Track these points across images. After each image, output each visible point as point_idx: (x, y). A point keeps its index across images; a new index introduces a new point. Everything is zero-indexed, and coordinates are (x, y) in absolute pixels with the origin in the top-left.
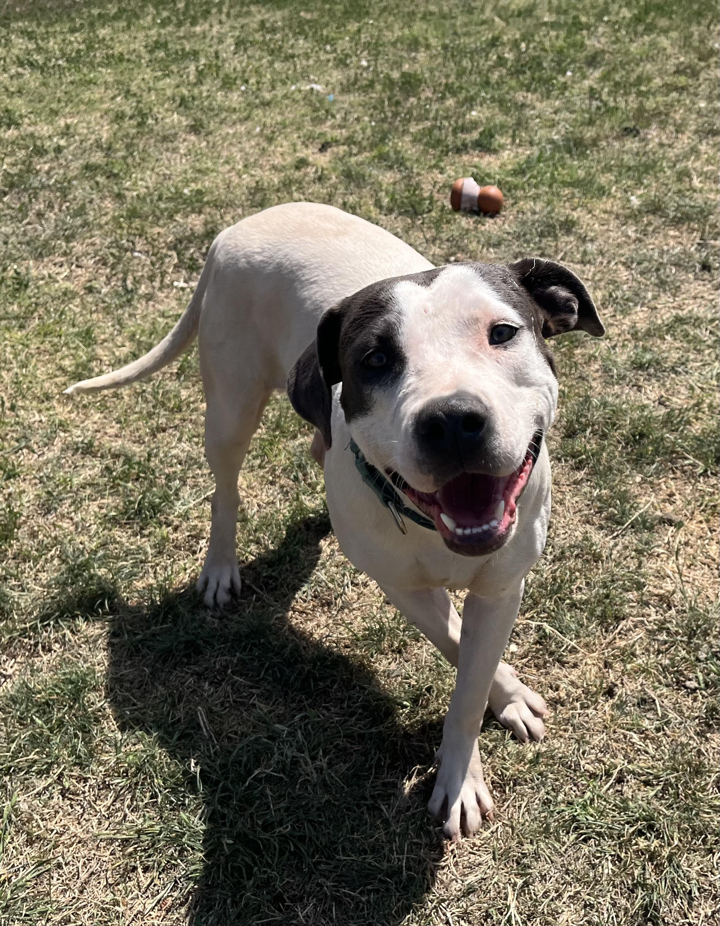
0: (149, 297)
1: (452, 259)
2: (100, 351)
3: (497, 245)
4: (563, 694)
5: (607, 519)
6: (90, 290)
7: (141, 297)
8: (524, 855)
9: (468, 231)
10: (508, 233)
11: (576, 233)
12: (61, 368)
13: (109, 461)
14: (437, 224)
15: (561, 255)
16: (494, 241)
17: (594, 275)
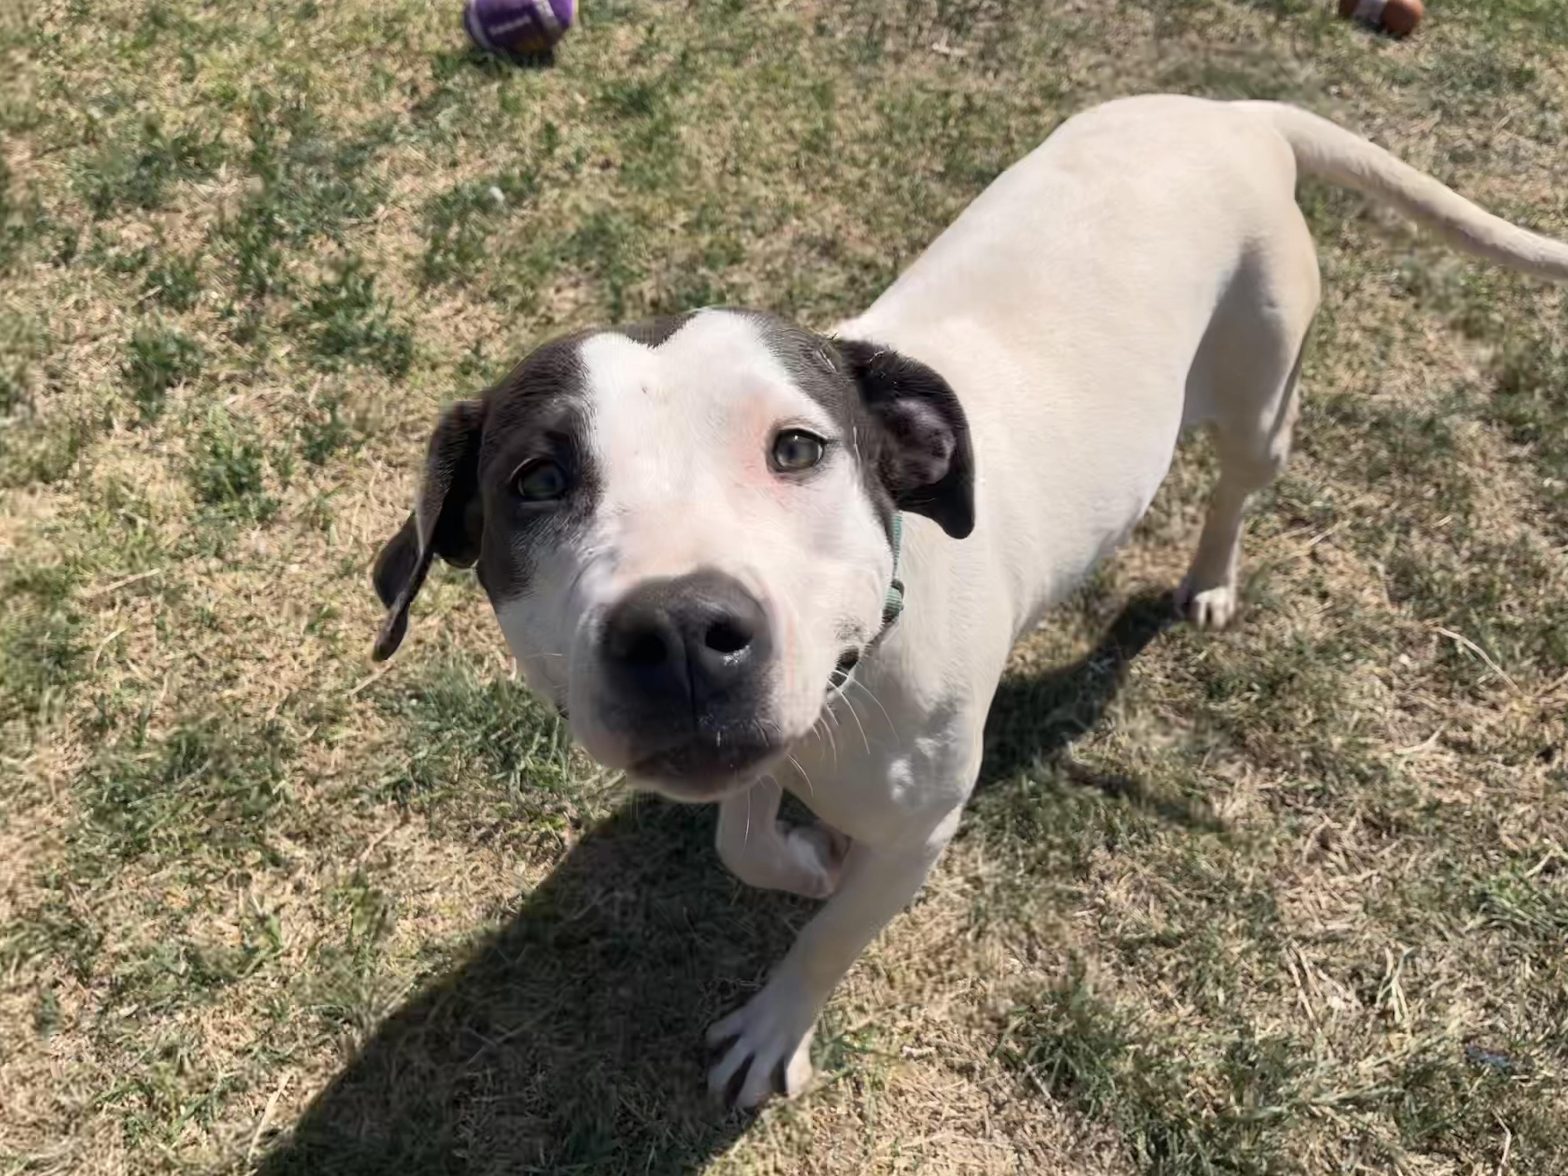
0: (898, 58)
1: (1334, 89)
2: (838, 120)
3: (1405, 83)
4: (1476, 738)
5: (1554, 521)
6: (821, 30)
7: (887, 55)
8: (1410, 921)
9: (1361, 52)
10: (1425, 70)
11: (1530, 92)
12: (791, 132)
13: (856, 271)
14: (1314, 33)
15: (1505, 121)
16: (1400, 77)
17: (1555, 161)
